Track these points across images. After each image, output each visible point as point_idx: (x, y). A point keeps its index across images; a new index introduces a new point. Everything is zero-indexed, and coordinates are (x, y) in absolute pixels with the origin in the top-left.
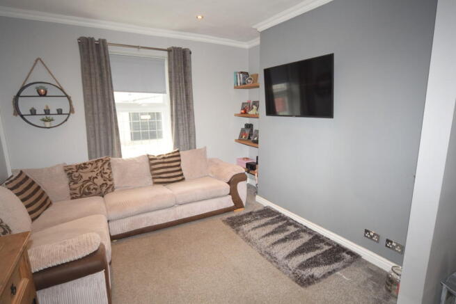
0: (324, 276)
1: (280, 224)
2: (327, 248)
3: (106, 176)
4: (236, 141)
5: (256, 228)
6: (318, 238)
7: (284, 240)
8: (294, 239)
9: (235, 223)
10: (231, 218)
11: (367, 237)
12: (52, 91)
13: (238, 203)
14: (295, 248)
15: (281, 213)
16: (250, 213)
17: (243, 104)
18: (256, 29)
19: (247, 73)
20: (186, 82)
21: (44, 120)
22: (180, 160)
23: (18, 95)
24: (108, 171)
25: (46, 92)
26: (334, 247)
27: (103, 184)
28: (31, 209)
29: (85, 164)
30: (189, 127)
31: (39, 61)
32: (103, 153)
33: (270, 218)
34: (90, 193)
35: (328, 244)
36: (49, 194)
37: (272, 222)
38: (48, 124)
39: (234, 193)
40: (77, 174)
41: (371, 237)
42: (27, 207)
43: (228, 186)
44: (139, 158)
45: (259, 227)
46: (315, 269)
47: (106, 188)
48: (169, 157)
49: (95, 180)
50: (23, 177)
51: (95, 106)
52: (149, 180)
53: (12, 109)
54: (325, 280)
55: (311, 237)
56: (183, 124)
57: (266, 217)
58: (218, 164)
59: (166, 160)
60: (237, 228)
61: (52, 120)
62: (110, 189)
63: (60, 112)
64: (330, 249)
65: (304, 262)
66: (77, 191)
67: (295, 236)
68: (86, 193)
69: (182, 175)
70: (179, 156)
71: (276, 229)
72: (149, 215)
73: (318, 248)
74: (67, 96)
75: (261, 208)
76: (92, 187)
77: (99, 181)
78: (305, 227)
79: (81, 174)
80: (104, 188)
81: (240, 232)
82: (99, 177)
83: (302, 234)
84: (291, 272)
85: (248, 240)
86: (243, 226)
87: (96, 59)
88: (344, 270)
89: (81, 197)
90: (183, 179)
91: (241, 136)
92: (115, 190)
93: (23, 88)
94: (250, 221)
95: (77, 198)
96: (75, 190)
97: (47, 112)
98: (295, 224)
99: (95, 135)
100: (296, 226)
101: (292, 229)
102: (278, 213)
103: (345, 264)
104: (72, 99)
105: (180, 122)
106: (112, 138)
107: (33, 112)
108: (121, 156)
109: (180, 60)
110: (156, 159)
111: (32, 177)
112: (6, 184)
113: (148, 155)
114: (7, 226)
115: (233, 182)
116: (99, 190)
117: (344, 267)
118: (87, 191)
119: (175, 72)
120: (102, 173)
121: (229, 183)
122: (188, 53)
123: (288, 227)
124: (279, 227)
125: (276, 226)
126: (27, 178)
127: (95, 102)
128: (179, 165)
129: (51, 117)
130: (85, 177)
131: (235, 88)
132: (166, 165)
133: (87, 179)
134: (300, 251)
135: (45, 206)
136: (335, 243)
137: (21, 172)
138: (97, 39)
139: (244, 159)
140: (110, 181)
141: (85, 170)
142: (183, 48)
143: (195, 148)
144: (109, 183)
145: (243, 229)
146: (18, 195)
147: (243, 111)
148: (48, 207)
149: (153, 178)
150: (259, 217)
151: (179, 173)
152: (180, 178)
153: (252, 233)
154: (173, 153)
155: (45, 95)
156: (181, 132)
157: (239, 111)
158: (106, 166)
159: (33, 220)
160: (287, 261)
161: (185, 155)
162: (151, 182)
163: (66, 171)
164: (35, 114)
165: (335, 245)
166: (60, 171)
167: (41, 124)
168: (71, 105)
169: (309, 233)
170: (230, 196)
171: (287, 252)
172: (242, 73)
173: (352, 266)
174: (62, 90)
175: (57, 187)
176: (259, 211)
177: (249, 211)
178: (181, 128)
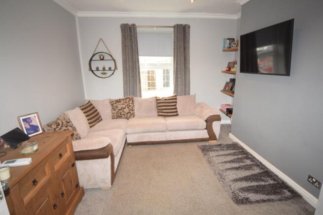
0: (257, 202)
1: (240, 156)
2: (272, 182)
3: (131, 108)
4: (221, 91)
5: (220, 155)
6: (268, 173)
7: (237, 169)
8: (245, 170)
9: (205, 150)
10: (205, 146)
11: (310, 181)
12: (107, 57)
13: (212, 136)
14: (243, 176)
15: (244, 149)
16: (220, 145)
17: (229, 63)
18: (239, 4)
19: (234, 39)
20: (184, 48)
21: (102, 74)
22: (176, 102)
23: (91, 60)
24: (132, 105)
25: (103, 57)
26: (278, 183)
27: (128, 112)
28: (90, 121)
29: (120, 100)
30: (185, 79)
31: (101, 40)
32: (131, 93)
33: (234, 151)
34: (121, 117)
35: (274, 180)
36: (101, 114)
37: (234, 154)
38: (104, 76)
39: (209, 128)
40: (115, 105)
41: (313, 183)
42: (88, 120)
43: (205, 123)
44: (150, 99)
45: (222, 155)
46: (252, 194)
47: (130, 115)
48: (169, 99)
49: (124, 110)
50: (90, 104)
51: (128, 66)
52: (155, 113)
53: (88, 67)
54: (257, 204)
55: (262, 171)
56: (181, 77)
57: (231, 150)
58: (203, 107)
59: (166, 101)
60: (206, 153)
61: (106, 74)
62: (132, 116)
63: (110, 69)
64: (273, 184)
65: (245, 187)
66: (115, 115)
67: (248, 168)
68: (119, 117)
69: (177, 112)
70: (176, 99)
71: (234, 159)
72: (150, 134)
73: (263, 180)
74: (114, 60)
75: (230, 143)
76: (122, 113)
77: (126, 110)
78: (260, 163)
79: (118, 105)
80: (129, 115)
81: (206, 156)
82: (127, 108)
83: (255, 168)
84: (231, 191)
85: (210, 162)
86: (210, 152)
87: (129, 36)
88: (279, 202)
89: (117, 118)
90: (177, 115)
91: (225, 88)
92: (135, 117)
93: (94, 55)
94: (217, 150)
95: (114, 118)
96: (114, 114)
97: (104, 69)
98: (253, 159)
99: (127, 83)
100: (252, 161)
101: (248, 162)
102: (242, 148)
103: (282, 198)
104: (116, 61)
105: (179, 76)
106: (136, 85)
107: (98, 69)
108: (141, 97)
109: (182, 33)
110: (160, 100)
111: (94, 105)
112: (80, 107)
113: (156, 97)
114: (75, 128)
115: (210, 121)
116: (126, 116)
117: (280, 200)
118: (119, 115)
119: (177, 42)
120: (128, 106)
121: (206, 121)
122: (187, 28)
123: (246, 160)
124: (238, 158)
125: (236, 157)
126: (92, 104)
127: (128, 63)
128: (175, 105)
129: (105, 72)
130: (120, 107)
131: (223, 51)
132: (166, 104)
133: (120, 108)
134: (246, 179)
135: (98, 121)
136: (281, 180)
137: (89, 101)
138: (130, 24)
139: (226, 105)
140: (132, 111)
141: (119, 103)
142: (184, 24)
143: (189, 94)
144: (132, 112)
145: (209, 155)
146: (84, 113)
147: (227, 69)
148: (99, 121)
149: (158, 112)
150: (225, 149)
151: (175, 110)
152: (175, 114)
153: (214, 159)
154: (172, 97)
155: (103, 60)
156: (179, 83)
157: (225, 68)
158: (131, 102)
159: (91, 127)
160: (232, 183)
161: (180, 99)
162: (156, 114)
163: (110, 103)
164: (98, 70)
165: (281, 182)
166: (108, 103)
167: (101, 75)
168: (115, 65)
169: (262, 168)
170: (206, 131)
171: (235, 177)
172: (229, 39)
173: (289, 202)
174: (111, 56)
175: (105, 111)
176: (227, 145)
177: (220, 143)
178: (179, 80)
